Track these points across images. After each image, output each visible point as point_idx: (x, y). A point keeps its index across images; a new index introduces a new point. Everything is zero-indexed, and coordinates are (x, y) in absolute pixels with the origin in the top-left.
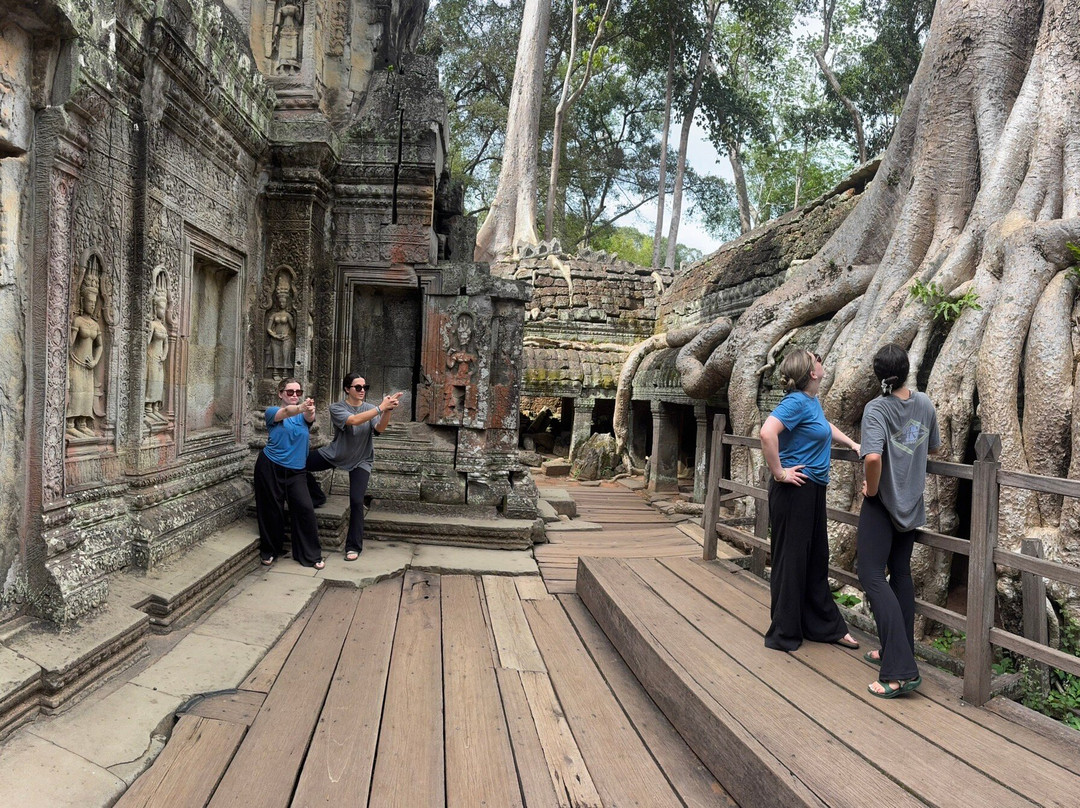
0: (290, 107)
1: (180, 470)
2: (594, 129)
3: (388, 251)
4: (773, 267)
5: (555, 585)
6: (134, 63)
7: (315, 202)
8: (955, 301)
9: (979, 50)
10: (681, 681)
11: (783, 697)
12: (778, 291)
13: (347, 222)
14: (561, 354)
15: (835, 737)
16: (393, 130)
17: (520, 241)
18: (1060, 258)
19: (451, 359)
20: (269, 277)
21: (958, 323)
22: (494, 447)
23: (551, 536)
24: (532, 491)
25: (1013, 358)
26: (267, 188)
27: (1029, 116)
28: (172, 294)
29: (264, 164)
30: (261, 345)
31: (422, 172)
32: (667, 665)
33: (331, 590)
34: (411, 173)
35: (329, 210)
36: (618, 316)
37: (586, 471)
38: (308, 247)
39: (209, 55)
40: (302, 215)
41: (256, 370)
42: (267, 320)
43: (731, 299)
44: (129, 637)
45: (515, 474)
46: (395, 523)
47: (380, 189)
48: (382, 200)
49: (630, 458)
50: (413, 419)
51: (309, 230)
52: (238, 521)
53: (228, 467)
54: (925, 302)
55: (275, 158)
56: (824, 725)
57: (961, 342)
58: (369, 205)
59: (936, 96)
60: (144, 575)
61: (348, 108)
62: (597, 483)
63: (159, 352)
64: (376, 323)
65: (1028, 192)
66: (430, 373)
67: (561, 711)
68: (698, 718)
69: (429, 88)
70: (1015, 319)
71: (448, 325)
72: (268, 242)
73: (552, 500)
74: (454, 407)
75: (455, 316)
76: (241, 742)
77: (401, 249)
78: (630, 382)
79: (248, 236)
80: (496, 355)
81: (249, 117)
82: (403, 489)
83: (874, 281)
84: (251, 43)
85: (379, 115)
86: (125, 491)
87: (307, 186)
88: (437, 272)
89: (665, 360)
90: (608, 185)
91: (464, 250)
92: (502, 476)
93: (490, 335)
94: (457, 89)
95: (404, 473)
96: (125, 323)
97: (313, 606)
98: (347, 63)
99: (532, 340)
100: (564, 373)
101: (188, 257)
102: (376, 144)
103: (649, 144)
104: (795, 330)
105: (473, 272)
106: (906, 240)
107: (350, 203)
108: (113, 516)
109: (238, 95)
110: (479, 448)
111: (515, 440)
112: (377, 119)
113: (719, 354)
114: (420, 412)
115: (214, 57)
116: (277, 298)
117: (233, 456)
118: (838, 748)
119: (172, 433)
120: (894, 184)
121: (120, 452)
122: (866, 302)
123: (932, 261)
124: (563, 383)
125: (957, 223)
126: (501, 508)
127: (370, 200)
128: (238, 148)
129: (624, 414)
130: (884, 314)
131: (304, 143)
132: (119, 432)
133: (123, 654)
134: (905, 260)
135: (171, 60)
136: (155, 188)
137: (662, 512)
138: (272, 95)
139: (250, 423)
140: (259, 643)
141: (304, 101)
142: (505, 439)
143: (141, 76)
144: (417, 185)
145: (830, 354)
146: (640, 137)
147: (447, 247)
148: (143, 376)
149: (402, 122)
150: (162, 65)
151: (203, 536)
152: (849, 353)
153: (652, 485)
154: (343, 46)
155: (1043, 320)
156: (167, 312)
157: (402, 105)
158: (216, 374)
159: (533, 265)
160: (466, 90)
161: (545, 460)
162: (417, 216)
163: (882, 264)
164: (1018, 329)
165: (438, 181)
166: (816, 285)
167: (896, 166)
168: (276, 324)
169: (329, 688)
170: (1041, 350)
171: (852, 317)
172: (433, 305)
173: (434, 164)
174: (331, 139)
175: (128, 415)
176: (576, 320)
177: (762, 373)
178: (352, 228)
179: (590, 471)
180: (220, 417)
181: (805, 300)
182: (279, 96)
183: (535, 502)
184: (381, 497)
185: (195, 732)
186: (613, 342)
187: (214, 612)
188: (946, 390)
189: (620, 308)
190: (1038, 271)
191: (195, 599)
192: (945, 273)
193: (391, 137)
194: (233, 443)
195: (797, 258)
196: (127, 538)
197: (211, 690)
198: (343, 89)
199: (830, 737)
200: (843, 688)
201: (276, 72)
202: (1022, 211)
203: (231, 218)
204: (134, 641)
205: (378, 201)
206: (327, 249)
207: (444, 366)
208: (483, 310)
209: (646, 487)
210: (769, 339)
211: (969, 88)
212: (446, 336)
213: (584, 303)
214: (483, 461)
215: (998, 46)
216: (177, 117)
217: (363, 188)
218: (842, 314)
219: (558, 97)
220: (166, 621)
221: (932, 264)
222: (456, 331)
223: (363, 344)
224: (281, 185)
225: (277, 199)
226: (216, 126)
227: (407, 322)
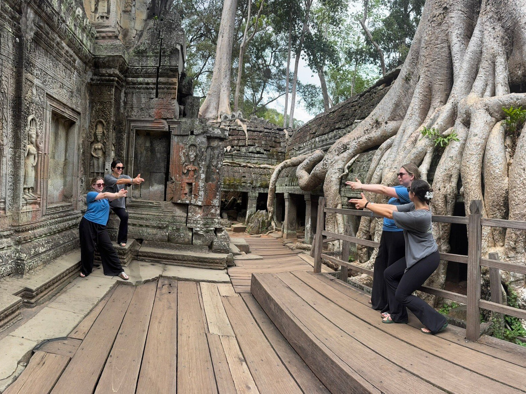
0: (104, 38)
1: (44, 223)
2: (258, 58)
3: (153, 112)
4: (345, 124)
5: (239, 288)
6: (16, 4)
7: (116, 86)
8: (445, 137)
9: (451, 13)
10: (309, 337)
11: (370, 348)
12: (349, 135)
13: (132, 97)
14: (241, 170)
15: (403, 368)
16: (157, 49)
17: (222, 112)
18: (498, 115)
19: (185, 169)
20: (92, 125)
21: (447, 148)
22: (207, 215)
23: (236, 262)
24: (227, 239)
25: (479, 164)
26: (92, 79)
27: (477, 47)
28: (39, 131)
29: (90, 67)
30: (87, 159)
31: (172, 70)
32: (300, 329)
33: (120, 287)
34: (166, 71)
35: (123, 91)
36: (269, 151)
37: (254, 229)
38: (112, 109)
39: (60, 6)
40: (109, 93)
41: (85, 173)
42: (91, 148)
43: (323, 141)
44: (10, 311)
45: (218, 230)
46: (154, 253)
47: (150, 80)
48: (150, 86)
49: (275, 222)
50: (165, 200)
51: (113, 101)
52: (74, 250)
53: (70, 222)
54: (430, 137)
55: (95, 64)
56: (395, 362)
57: (450, 157)
58: (144, 89)
59: (430, 36)
60: (22, 277)
61: (134, 39)
62: (259, 235)
63: (31, 161)
64: (147, 150)
65: (479, 83)
66: (174, 176)
67: (243, 358)
68: (319, 359)
69: (176, 27)
70: (479, 145)
71: (184, 151)
72: (92, 107)
73: (237, 244)
74: (186, 194)
75: (187, 146)
76: (66, 367)
77: (160, 111)
78: (275, 184)
79: (81, 104)
80: (208, 167)
81: (82, 41)
82: (159, 236)
83: (401, 128)
84: (84, 4)
85: (150, 42)
86: (11, 234)
87: (112, 78)
88: (178, 123)
89: (290, 172)
90: (264, 87)
91: (193, 113)
92: (211, 230)
93: (206, 156)
94: (191, 37)
95: (160, 228)
96: (10, 144)
97: (110, 294)
98: (133, 15)
99: (227, 162)
100: (243, 179)
101: (48, 112)
102: (148, 56)
103: (281, 68)
104: (358, 155)
105: (197, 123)
106: (417, 108)
107: (134, 88)
108: (4, 248)
109: (76, 29)
110: (199, 215)
111: (218, 212)
112: (149, 44)
113: (318, 168)
114: (169, 196)
115: (62, 7)
116: (96, 136)
117: (72, 216)
118: (406, 375)
119: (39, 204)
120: (409, 80)
121: (8, 214)
122: (397, 139)
123: (431, 117)
124: (243, 184)
125: (442, 99)
126: (211, 247)
127: (144, 86)
128: (76, 57)
129: (272, 200)
130: (407, 145)
131: (111, 56)
132: (8, 203)
133: (6, 320)
134: (416, 117)
135: (38, 6)
136: (29, 74)
137: (290, 248)
138: (94, 31)
139: (82, 200)
140: (81, 313)
141: (111, 34)
142: (213, 211)
143: (20, 12)
144: (169, 77)
145: (378, 166)
146: (278, 64)
147: (184, 112)
148: (22, 173)
149: (161, 45)
150: (32, 8)
151: (56, 257)
152: (390, 165)
153: (285, 235)
154: (131, 7)
155: (492, 145)
156: (36, 140)
157: (161, 36)
158: (64, 175)
159: (228, 124)
160: (195, 37)
161: (233, 224)
162: (168, 93)
163: (405, 120)
164: (480, 150)
165: (180, 76)
166: (369, 131)
167: (410, 71)
168: (95, 149)
169: (116, 338)
170: (493, 160)
171: (390, 146)
172: (176, 141)
173: (178, 66)
174: (124, 54)
175: (14, 194)
176: (249, 152)
177: (342, 177)
178: (135, 101)
179: (255, 230)
180: (66, 197)
181: (363, 139)
182: (98, 32)
183: (228, 244)
184: (148, 239)
185: (42, 361)
186: (267, 164)
187: (59, 296)
188: (444, 182)
189: (270, 147)
190: (488, 122)
191: (49, 289)
192: (439, 123)
193: (155, 53)
194: (73, 210)
195: (357, 119)
196: (12, 259)
197: (53, 338)
198: (131, 29)
199: (399, 369)
200: (402, 341)
201: (97, 20)
202: (477, 93)
203: (72, 93)
204: (13, 312)
205: (148, 86)
206: (122, 111)
207: (181, 172)
208: (202, 143)
209: (282, 237)
210: (345, 160)
211: (447, 32)
212: (182, 156)
213: (254, 144)
214: (201, 222)
215: (460, 12)
216: (42, 37)
217: (140, 79)
218: (384, 145)
219: (241, 41)
220: (33, 301)
221: (431, 119)
222: (188, 154)
223: (140, 161)
224: (99, 78)
225: (97, 85)
226: (64, 45)
227: (162, 150)
